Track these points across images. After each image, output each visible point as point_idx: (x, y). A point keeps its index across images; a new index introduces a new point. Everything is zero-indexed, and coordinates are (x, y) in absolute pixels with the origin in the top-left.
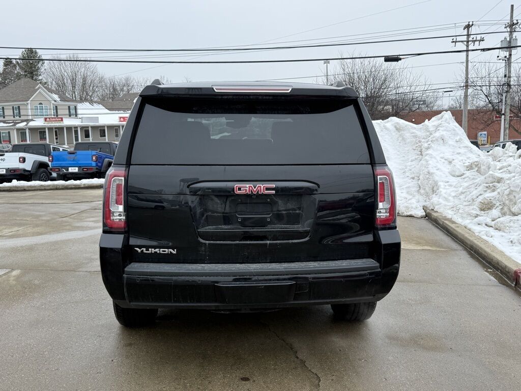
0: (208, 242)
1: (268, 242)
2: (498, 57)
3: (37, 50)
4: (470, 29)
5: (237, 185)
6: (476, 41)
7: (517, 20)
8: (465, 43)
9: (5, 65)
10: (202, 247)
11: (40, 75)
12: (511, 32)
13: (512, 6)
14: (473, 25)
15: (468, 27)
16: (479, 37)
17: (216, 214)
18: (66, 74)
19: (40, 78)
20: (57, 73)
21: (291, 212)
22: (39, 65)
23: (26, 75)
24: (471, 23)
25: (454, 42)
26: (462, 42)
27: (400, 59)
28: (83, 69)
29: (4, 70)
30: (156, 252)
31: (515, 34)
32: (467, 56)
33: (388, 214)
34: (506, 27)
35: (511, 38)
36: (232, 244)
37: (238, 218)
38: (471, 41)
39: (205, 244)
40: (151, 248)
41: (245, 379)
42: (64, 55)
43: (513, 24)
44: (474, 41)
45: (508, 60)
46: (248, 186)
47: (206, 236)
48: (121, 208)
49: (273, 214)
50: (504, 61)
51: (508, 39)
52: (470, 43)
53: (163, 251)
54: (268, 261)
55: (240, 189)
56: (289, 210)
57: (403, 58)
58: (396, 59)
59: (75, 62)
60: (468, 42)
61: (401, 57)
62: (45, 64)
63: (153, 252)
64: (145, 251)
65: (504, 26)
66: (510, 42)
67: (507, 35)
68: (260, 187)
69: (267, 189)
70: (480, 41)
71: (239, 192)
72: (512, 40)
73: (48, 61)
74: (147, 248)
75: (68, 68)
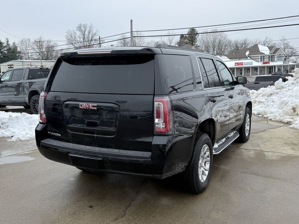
0: (71, 132)
1: (96, 135)
3: (196, 29)
9: (181, 38)
10: (69, 134)
11: (196, 42)
17: (76, 118)
18: (210, 40)
19: (196, 43)
20: (205, 40)
21: (109, 120)
22: (196, 37)
23: (189, 43)
28: (219, 37)
29: (180, 40)
33: (164, 126)
37: (86, 121)
40: (53, 132)
41: (91, 207)
42: (209, 30)
46: (85, 104)
49: (101, 121)
53: (56, 134)
54: (97, 146)
55: (81, 106)
59: (215, 33)
62: (200, 36)
63: (53, 134)
64: (51, 134)
68: (90, 105)
69: (93, 106)
71: (81, 107)
73: (201, 34)
75: (211, 37)
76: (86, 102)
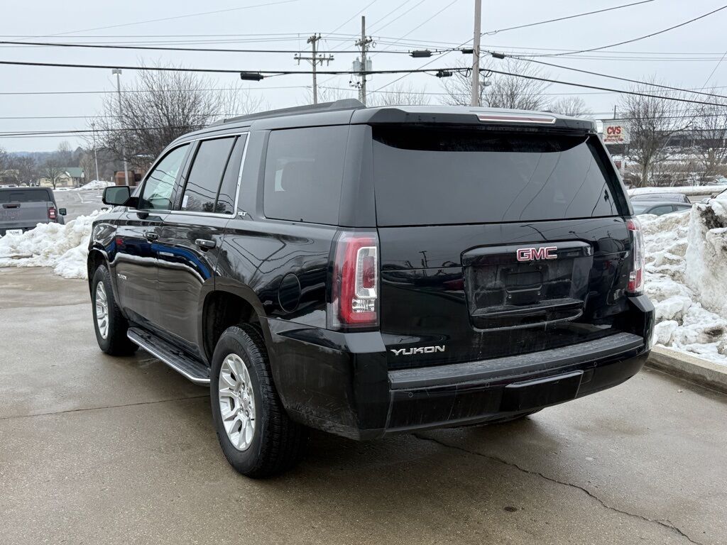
0: (482, 331)
1: (546, 323)
2: (351, 82)
4: (316, 42)
5: (518, 250)
6: (324, 59)
7: (371, 37)
8: (312, 61)
10: (475, 338)
12: (364, 52)
13: (363, 18)
14: (320, 37)
15: (313, 40)
16: (327, 56)
17: (485, 291)
21: (561, 281)
24: (317, 36)
25: (297, 58)
26: (307, 59)
27: (262, 77)
30: (419, 352)
31: (368, 55)
32: (315, 78)
34: (356, 45)
35: (364, 59)
36: (509, 330)
37: (509, 294)
38: (318, 59)
39: (480, 333)
40: (413, 347)
43: (367, 42)
44: (321, 60)
45: (363, 87)
46: (531, 249)
47: (482, 322)
48: (373, 293)
49: (543, 285)
50: (357, 89)
51: (361, 61)
52: (317, 61)
53: (428, 350)
55: (522, 255)
56: (559, 279)
57: (266, 77)
58: (256, 77)
60: (314, 60)
61: (262, 74)
63: (415, 353)
64: (405, 353)
65: (355, 43)
66: (363, 64)
67: (359, 55)
68: (543, 250)
69: (550, 252)
70: (329, 60)
71: (521, 259)
72: (366, 62)
74: (408, 347)
76: (533, 245)
